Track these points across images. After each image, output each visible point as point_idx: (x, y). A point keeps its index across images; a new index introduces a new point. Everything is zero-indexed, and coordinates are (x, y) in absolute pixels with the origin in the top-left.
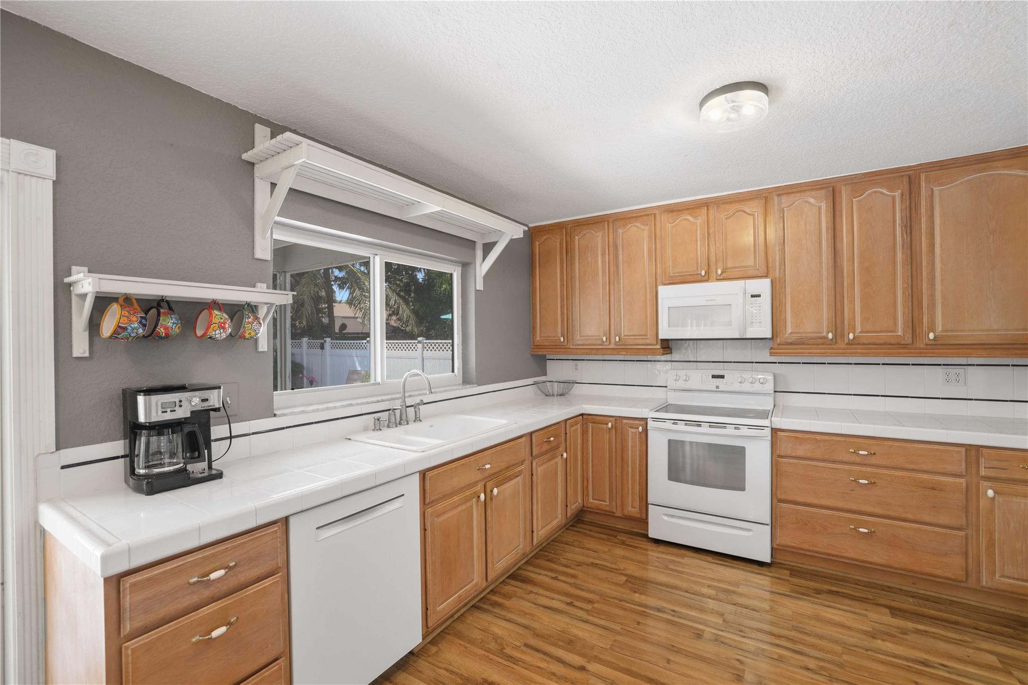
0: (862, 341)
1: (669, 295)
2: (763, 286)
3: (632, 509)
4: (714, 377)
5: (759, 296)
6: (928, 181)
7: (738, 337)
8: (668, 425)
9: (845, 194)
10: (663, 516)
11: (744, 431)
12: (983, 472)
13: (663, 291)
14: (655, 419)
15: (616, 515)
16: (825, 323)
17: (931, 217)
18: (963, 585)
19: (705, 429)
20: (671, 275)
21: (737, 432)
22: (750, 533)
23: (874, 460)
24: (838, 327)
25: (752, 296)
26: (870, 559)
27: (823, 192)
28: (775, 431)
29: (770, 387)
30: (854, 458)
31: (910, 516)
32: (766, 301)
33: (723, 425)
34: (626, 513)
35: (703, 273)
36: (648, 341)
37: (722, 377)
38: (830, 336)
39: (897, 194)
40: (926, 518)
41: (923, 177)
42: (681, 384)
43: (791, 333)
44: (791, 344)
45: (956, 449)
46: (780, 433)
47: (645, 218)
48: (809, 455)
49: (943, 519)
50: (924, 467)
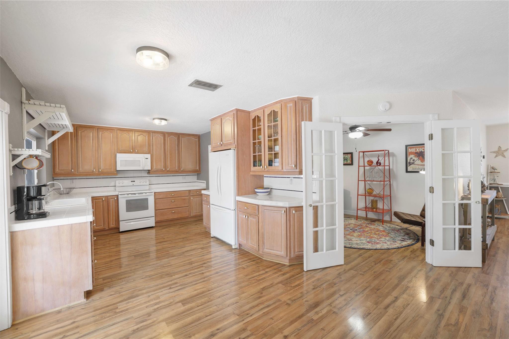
0: (170, 170)
1: (120, 157)
2: (149, 156)
3: (112, 225)
4: (132, 181)
5: (148, 159)
6: (181, 137)
7: (142, 169)
8: (126, 196)
9: (167, 135)
10: (125, 224)
11: (148, 194)
12: (191, 195)
13: (118, 155)
14: (121, 195)
15: (106, 229)
16: (162, 166)
17: (182, 144)
18: (189, 217)
19: (137, 195)
20: (120, 150)
21: (146, 194)
22: (150, 220)
23: (175, 196)
24: (165, 166)
25: (146, 159)
26: (175, 218)
27: (162, 134)
28: (155, 193)
29: (148, 183)
30: (171, 196)
31: (181, 206)
32: (149, 160)
33: (142, 193)
34: (110, 227)
35: (132, 151)
36: (112, 171)
37: (134, 181)
38: (164, 169)
39: (176, 138)
40: (183, 206)
41: (180, 135)
42: (121, 185)
43: (155, 168)
44: (155, 171)
45: (187, 191)
46: (156, 193)
47: (111, 130)
48: (162, 197)
49: (186, 205)
50: (183, 196)
